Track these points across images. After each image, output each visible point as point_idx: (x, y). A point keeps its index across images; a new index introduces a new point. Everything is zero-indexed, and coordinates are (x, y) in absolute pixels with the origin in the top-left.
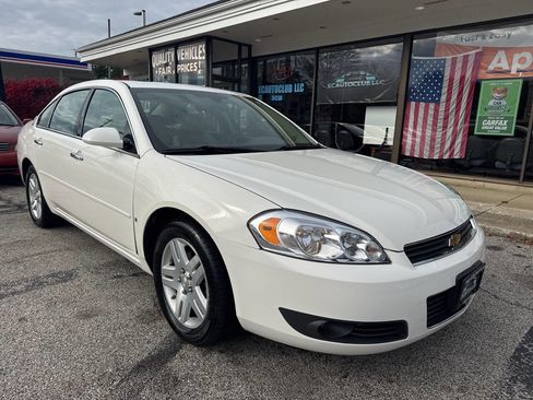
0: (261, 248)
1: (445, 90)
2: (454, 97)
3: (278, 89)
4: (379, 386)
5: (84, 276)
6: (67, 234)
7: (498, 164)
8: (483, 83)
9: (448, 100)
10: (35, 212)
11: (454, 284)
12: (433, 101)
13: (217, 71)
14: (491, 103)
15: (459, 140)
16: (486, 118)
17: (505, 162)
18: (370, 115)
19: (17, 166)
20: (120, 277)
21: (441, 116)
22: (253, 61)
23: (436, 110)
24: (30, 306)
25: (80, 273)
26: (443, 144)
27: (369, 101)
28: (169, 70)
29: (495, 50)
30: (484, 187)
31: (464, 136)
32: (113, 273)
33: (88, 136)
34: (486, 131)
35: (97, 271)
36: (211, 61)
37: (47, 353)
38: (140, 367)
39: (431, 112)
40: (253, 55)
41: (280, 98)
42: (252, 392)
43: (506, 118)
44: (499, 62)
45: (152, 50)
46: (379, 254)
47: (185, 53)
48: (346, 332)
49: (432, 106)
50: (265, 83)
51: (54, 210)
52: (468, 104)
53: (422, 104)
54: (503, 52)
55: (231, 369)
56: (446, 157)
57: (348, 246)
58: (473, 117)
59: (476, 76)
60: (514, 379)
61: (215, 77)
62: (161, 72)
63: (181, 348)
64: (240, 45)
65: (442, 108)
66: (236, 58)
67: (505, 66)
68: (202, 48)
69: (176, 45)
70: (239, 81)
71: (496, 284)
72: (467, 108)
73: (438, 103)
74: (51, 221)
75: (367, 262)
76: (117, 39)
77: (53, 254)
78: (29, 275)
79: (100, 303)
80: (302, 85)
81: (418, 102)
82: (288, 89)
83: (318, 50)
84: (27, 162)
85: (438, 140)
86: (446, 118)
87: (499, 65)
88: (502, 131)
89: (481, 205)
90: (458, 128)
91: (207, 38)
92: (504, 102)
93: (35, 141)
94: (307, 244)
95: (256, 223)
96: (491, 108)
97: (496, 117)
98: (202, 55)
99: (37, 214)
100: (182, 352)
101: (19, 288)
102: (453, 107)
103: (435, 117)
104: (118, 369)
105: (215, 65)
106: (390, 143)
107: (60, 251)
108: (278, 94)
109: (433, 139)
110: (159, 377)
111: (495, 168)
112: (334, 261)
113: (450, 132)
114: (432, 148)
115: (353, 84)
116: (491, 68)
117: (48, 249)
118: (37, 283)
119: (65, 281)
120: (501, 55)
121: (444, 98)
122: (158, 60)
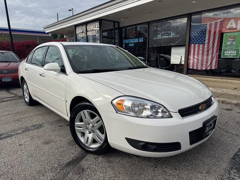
0: (117, 113)
1: (207, 38)
2: (211, 41)
3: (131, 41)
4: (171, 171)
5: (47, 126)
6: (40, 108)
7: (233, 71)
8: (224, 34)
9: (209, 43)
10: (26, 99)
11: (202, 126)
12: (201, 43)
13: (105, 34)
14: (228, 43)
15: (214, 61)
16: (226, 50)
17: (236, 70)
18: (173, 51)
19: (18, 79)
20: (61, 126)
21: (206, 50)
22: (120, 29)
23: (203, 48)
24: (24, 139)
25: (45, 125)
26: (207, 63)
27: (173, 44)
28: (84, 35)
29: (229, 19)
30: (226, 82)
31: (216, 59)
32: (59, 125)
33: (46, 66)
34: (226, 56)
35: (52, 124)
36: (101, 30)
37: (30, 159)
38: (68, 164)
39: (201, 48)
40: (120, 26)
41: (133, 45)
42: (115, 174)
43: (235, 50)
44: (231, 24)
45: (76, 26)
46: (167, 114)
47: (90, 27)
48: (154, 147)
49: (201, 46)
50: (126, 38)
51: (34, 98)
52: (218, 44)
53: (197, 45)
54: (233, 20)
55: (107, 165)
56: (208, 69)
57: (154, 110)
58: (220, 49)
59: (221, 31)
60: (231, 168)
61: (104, 37)
62: (80, 36)
63: (86, 156)
64: (114, 22)
65: (206, 46)
66: (113, 28)
67: (234, 26)
68: (97, 24)
69: (86, 23)
70: (114, 38)
71: (228, 126)
72: (217, 46)
73: (204, 44)
74: (33, 103)
75: (162, 117)
76: (61, 22)
77: (34, 117)
78: (24, 126)
79: (53, 138)
80: (142, 38)
81: (195, 44)
82: (136, 41)
83: (148, 23)
84: (22, 78)
85: (205, 61)
86: (208, 51)
87: (231, 26)
88: (234, 56)
89: (224, 90)
90: (214, 55)
91: (100, 20)
92: (234, 43)
93: (25, 69)
94: (136, 110)
95: (114, 102)
96: (228, 45)
97: (231, 49)
98: (97, 27)
99: (27, 100)
100: (86, 158)
101: (19, 132)
102: (211, 46)
103: (203, 50)
104: (59, 165)
105: (104, 31)
106: (183, 63)
107: (37, 115)
108: (132, 43)
109: (202, 61)
110: (76, 168)
111: (231, 72)
112: (148, 117)
113: (210, 57)
114: (202, 65)
115: (165, 37)
116: (228, 27)
117: (31, 115)
118: (27, 129)
119: (39, 128)
120: (232, 21)
121: (206, 42)
122: (79, 30)
